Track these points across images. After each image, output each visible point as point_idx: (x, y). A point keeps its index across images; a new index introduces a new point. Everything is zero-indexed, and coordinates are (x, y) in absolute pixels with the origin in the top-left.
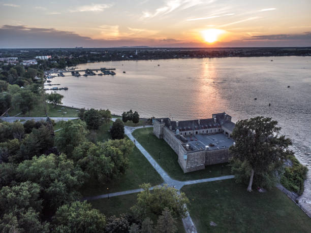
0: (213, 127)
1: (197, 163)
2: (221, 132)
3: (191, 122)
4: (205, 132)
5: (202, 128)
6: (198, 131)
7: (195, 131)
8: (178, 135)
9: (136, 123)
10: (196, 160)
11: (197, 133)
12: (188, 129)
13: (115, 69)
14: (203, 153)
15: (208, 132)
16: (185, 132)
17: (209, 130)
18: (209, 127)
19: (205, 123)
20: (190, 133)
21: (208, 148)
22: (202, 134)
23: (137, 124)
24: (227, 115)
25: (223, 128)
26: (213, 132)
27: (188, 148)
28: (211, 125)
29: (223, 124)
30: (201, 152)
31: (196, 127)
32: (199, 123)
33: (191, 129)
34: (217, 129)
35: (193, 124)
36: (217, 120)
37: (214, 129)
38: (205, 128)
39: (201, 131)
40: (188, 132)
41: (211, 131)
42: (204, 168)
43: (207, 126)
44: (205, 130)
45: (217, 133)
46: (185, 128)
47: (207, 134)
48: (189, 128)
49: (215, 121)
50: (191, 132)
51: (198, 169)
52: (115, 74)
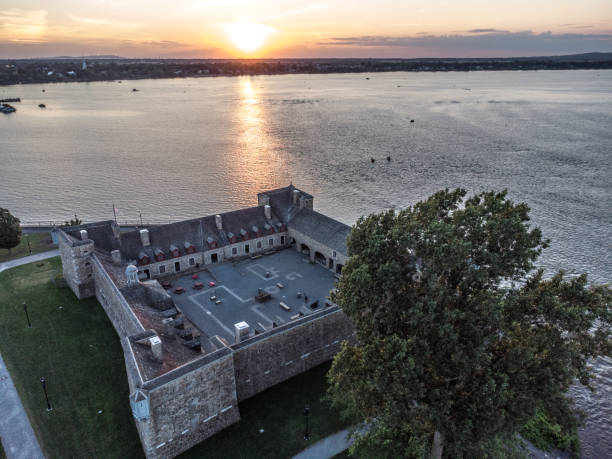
0: (263, 232)
1: (203, 410)
2: (288, 245)
3: (194, 224)
4: (241, 252)
5: (230, 242)
6: (218, 251)
7: (208, 254)
8: (135, 287)
9: (9, 247)
10: (196, 402)
11: (214, 257)
12: (183, 252)
13: (18, 100)
14: (224, 367)
15: (251, 251)
16: (175, 261)
17: (253, 243)
18: (252, 235)
19: (239, 223)
20: (192, 261)
21: (245, 333)
22: (232, 260)
23: (13, 250)
24: (301, 194)
25: (294, 233)
26: (265, 246)
27: (158, 353)
28: (255, 229)
29: (291, 221)
30: (218, 361)
31: (210, 240)
32: (219, 226)
33: (194, 250)
34: (275, 237)
35: (201, 233)
36: (273, 210)
37: (268, 238)
38: (240, 238)
39: (228, 250)
40: (185, 261)
41: (259, 245)
42: (236, 417)
43: (243, 232)
44: (240, 247)
45: (278, 250)
46: (173, 248)
47: (248, 258)
48: (187, 245)
49: (268, 214)
50: (197, 257)
51: (212, 432)
52: (14, 110)
